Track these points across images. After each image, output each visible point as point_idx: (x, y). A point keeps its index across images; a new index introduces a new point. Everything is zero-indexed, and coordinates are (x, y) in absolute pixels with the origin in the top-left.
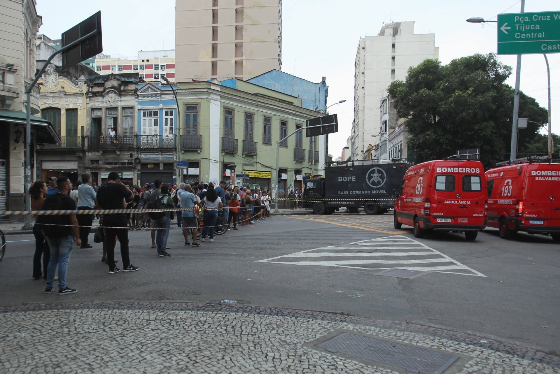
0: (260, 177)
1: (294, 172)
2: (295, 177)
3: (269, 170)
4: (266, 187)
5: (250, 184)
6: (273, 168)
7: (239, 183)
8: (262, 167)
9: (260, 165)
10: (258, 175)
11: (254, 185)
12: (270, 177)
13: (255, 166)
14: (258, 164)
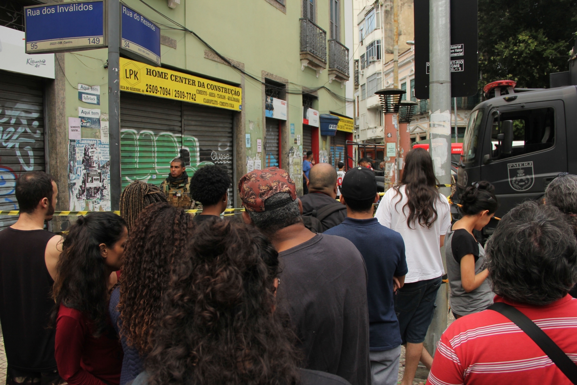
0: (200, 100)
1: (300, 98)
2: (305, 117)
3: (235, 77)
4: (223, 146)
5: (157, 131)
6: (246, 71)
7: (98, 122)
8: (207, 58)
9: (202, 49)
10: (193, 89)
11: (175, 137)
12: (236, 108)
13: (179, 44)
14: (190, 40)
